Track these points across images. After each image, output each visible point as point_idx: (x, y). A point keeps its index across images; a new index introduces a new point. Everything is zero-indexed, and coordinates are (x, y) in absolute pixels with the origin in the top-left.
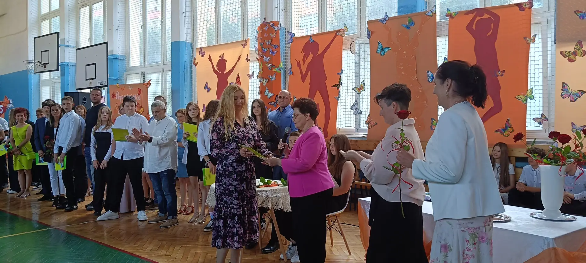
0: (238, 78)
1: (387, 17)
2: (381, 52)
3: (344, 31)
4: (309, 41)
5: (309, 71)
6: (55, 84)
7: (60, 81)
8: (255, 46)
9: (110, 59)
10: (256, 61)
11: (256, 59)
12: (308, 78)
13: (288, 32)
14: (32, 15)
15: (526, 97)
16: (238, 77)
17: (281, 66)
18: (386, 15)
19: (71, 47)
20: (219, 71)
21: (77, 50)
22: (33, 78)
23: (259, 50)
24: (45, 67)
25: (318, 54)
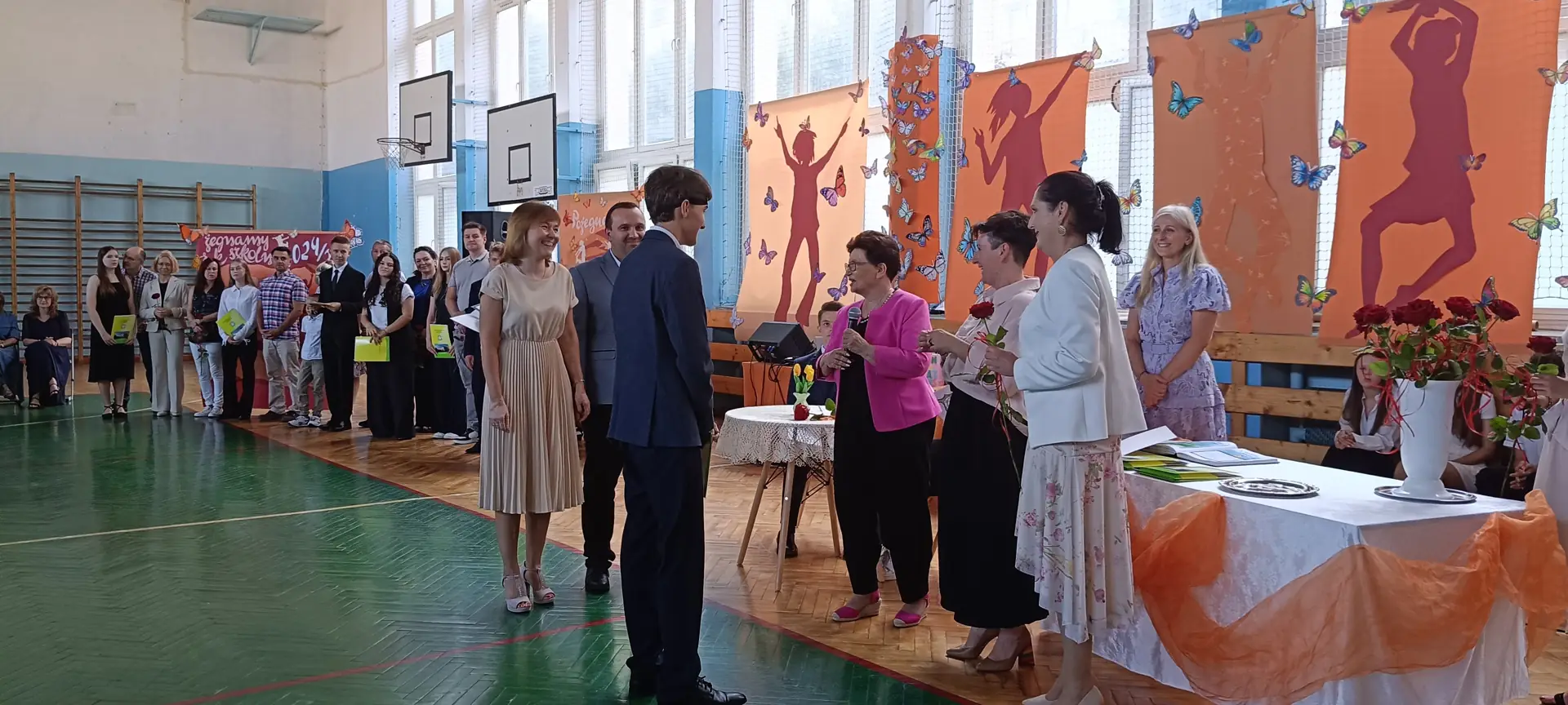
0: (841, 176)
1: (1194, 22)
2: (1179, 109)
3: (1092, 58)
4: (1009, 82)
5: (1005, 157)
6: (445, 191)
7: (455, 184)
8: (881, 98)
9: (561, 134)
10: (882, 135)
11: (883, 130)
12: (1001, 174)
13: (960, 60)
14: (396, 31)
15: (1540, 222)
16: (840, 173)
17: (940, 145)
18: (1193, 17)
19: (478, 104)
20: (797, 160)
21: (490, 112)
22: (399, 177)
23: (889, 107)
24: (423, 152)
25: (1029, 114)
